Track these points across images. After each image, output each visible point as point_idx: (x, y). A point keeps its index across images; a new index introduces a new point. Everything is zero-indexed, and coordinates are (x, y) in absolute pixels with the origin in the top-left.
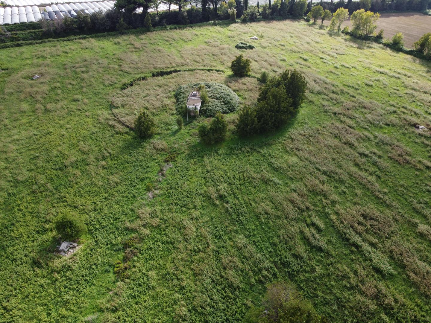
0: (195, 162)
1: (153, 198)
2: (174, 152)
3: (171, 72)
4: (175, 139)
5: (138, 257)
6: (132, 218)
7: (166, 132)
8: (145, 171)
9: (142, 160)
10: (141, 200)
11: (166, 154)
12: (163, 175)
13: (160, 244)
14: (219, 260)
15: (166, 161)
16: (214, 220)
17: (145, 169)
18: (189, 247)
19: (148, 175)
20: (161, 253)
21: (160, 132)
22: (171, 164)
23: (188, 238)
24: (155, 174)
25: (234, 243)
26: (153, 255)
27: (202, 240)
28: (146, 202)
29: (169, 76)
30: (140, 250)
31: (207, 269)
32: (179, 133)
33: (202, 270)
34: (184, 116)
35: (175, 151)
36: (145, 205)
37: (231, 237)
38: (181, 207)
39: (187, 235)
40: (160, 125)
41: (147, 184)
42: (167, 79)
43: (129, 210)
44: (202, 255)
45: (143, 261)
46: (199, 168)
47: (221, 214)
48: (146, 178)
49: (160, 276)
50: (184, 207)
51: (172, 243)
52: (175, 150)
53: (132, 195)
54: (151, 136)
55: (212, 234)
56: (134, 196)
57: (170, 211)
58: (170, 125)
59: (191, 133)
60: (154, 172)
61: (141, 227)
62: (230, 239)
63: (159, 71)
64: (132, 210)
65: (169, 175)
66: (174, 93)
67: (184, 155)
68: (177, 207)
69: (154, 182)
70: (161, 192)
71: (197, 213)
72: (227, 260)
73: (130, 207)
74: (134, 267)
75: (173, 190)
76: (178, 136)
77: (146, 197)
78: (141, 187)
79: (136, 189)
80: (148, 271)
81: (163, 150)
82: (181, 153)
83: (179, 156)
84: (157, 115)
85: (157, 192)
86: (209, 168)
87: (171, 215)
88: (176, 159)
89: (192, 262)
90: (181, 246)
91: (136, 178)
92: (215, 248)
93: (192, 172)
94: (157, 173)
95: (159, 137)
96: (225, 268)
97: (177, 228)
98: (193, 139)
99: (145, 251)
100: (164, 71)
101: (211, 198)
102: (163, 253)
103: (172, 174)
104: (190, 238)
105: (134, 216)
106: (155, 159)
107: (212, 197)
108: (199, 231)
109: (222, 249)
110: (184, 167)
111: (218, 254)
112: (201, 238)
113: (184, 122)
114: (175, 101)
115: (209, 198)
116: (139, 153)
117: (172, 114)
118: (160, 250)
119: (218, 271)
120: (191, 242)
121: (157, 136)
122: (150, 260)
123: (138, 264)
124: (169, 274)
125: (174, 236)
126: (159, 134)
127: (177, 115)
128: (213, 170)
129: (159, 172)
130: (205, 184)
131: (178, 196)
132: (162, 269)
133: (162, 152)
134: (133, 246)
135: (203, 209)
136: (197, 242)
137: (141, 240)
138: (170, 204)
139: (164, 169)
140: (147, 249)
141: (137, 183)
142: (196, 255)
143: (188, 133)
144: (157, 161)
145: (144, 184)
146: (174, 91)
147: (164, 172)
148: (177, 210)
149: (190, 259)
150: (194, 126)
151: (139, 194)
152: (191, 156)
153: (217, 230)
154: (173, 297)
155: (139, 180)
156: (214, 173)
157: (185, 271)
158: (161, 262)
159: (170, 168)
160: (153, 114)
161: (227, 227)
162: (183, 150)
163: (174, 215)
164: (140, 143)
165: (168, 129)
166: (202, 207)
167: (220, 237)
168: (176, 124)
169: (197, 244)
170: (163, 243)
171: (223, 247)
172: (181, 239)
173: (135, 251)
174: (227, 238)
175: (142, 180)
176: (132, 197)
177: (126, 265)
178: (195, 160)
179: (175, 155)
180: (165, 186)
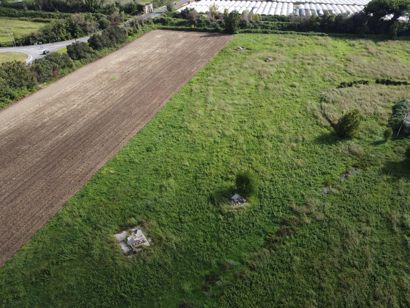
0: (388, 179)
1: (327, 194)
2: (367, 160)
3: (399, 83)
4: (374, 149)
5: (290, 237)
6: (300, 203)
7: (367, 139)
8: (330, 167)
9: (331, 156)
10: (314, 191)
11: (358, 159)
12: (346, 177)
13: (316, 238)
14: (373, 287)
15: (355, 166)
16: (385, 245)
17: (330, 165)
18: (344, 256)
19: (332, 172)
20: (313, 246)
21: (361, 136)
22: (359, 171)
23: (347, 247)
24: (339, 174)
25: (399, 280)
26: (306, 243)
27: (361, 257)
28: (319, 195)
29: (395, 87)
30: (295, 233)
31: (354, 287)
32: (382, 145)
33: (348, 285)
34: (395, 130)
35: (369, 161)
36: (316, 196)
37: (397, 272)
38: (353, 215)
39: (347, 243)
40: (364, 130)
41: (327, 179)
42: (391, 89)
43: (300, 193)
44: (355, 271)
45: (294, 244)
46: (390, 187)
47: (396, 243)
48: (328, 173)
49: (303, 265)
50: (356, 216)
51: (328, 243)
52: (370, 159)
53: (308, 183)
54: (349, 138)
55: (377, 257)
56: (310, 185)
57: (339, 213)
58: (375, 134)
59: (396, 150)
60: (338, 171)
61: (305, 214)
62: (395, 274)
63: (386, 79)
64: (302, 195)
65: (352, 180)
66: (393, 105)
67: (378, 168)
68: (348, 213)
69: (335, 180)
70: (338, 192)
71: (368, 228)
72: (381, 292)
73: (301, 191)
74: (284, 244)
75: (351, 196)
76: (379, 147)
77: (321, 190)
78: (320, 179)
79: (314, 179)
80: (295, 255)
81: (356, 154)
82: (376, 165)
83: (372, 167)
84: (365, 120)
85: (334, 190)
86: (402, 192)
87: (339, 217)
88: (368, 168)
89: (341, 271)
90: (337, 251)
91: (319, 169)
92: (373, 273)
93: (379, 187)
94: (341, 174)
95: (358, 141)
96: (376, 299)
97: (340, 232)
98: (395, 156)
99: (300, 236)
100: (391, 80)
101: (391, 222)
102: (315, 247)
103: (357, 181)
104: (349, 249)
105: (302, 202)
106: (345, 160)
107: (393, 221)
108: (363, 247)
109: (381, 278)
110: (372, 179)
111: (375, 280)
112: (361, 254)
113: (393, 136)
114: (391, 112)
115: (389, 221)
116: (331, 148)
117: (382, 125)
118: (314, 243)
119: (366, 296)
120: (348, 253)
121: (355, 140)
122: (300, 246)
123: (288, 244)
124: (313, 269)
125: (333, 238)
126: (359, 138)
127: (388, 126)
128: (406, 195)
129: (343, 173)
130: (389, 205)
131: (354, 203)
132: (308, 260)
133: (354, 157)
134: (290, 225)
135: (377, 229)
136: (355, 256)
137: (300, 225)
138: (341, 207)
139: (350, 172)
140: (302, 236)
141: (317, 174)
142: (348, 267)
143: (392, 148)
144: (346, 162)
145: (323, 178)
146: (394, 103)
147: (349, 175)
148: (346, 216)
149: (340, 268)
150: (403, 144)
151: (315, 184)
152: (385, 171)
153: (384, 257)
154: (308, 291)
155: (320, 172)
156: (406, 199)
157: (331, 275)
158: (310, 254)
159: (357, 174)
160: (361, 118)
161: (397, 259)
162: (380, 162)
163: (342, 219)
164: (336, 140)
165: (371, 137)
166: (376, 226)
167: (384, 265)
168: (382, 135)
169: (354, 258)
170: (319, 238)
171: (383, 277)
172: (339, 243)
173: (291, 231)
174: (392, 270)
175: (323, 174)
176: (307, 184)
177: (278, 238)
178: (388, 177)
179: (368, 164)
180: (344, 188)
